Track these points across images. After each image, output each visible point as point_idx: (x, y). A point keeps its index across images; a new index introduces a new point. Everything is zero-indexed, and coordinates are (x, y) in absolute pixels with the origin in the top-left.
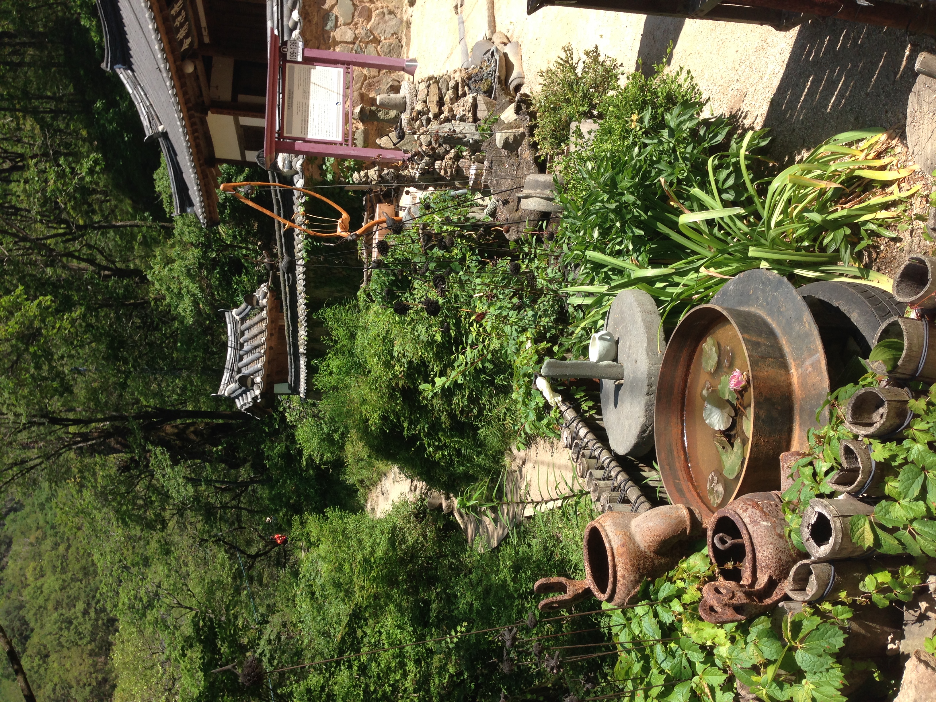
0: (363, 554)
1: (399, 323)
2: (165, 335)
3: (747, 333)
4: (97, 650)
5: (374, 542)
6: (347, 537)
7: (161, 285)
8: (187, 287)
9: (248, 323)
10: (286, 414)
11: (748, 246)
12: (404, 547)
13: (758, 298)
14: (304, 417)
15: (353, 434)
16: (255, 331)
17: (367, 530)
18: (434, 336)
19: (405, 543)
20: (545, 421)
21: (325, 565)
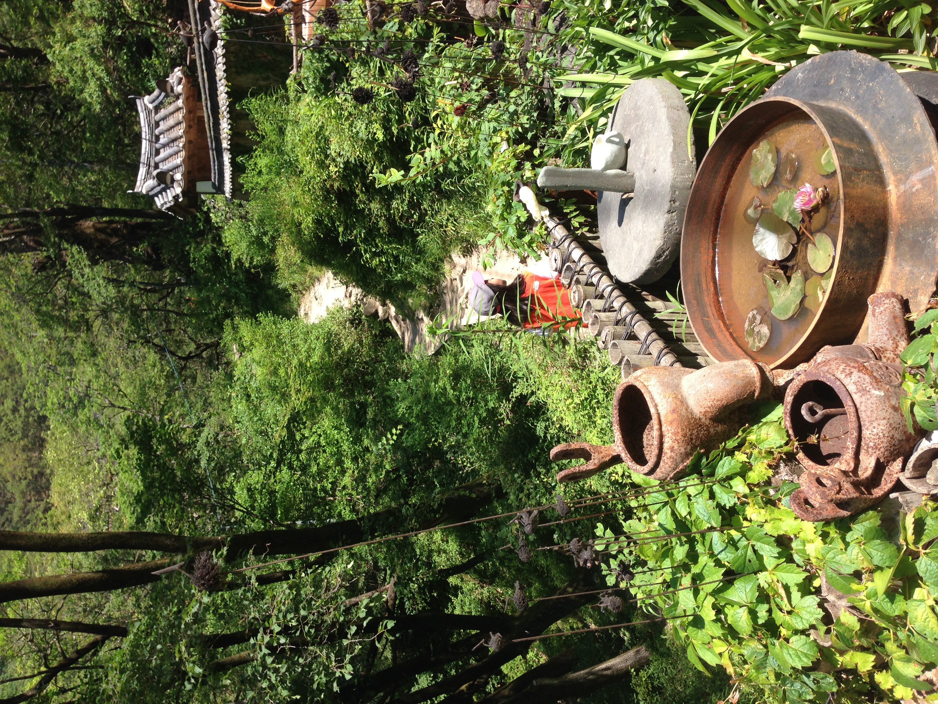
0: (299, 360)
1: (334, 118)
2: (71, 123)
3: (838, 136)
4: (30, 446)
5: (310, 347)
6: (281, 343)
7: (63, 67)
8: (91, 69)
9: (163, 112)
10: (211, 215)
11: (799, 25)
12: (340, 352)
13: (842, 90)
14: (230, 218)
15: (285, 238)
16: (171, 121)
17: (302, 336)
18: (375, 134)
19: (340, 348)
20: (527, 239)
21: (259, 369)
